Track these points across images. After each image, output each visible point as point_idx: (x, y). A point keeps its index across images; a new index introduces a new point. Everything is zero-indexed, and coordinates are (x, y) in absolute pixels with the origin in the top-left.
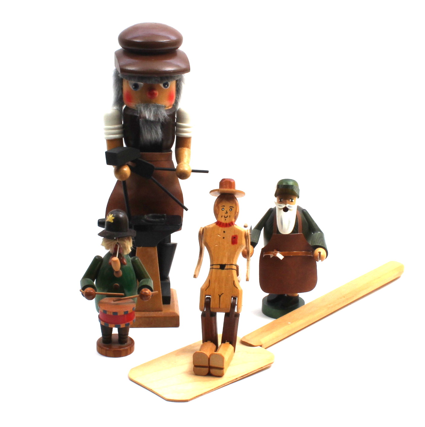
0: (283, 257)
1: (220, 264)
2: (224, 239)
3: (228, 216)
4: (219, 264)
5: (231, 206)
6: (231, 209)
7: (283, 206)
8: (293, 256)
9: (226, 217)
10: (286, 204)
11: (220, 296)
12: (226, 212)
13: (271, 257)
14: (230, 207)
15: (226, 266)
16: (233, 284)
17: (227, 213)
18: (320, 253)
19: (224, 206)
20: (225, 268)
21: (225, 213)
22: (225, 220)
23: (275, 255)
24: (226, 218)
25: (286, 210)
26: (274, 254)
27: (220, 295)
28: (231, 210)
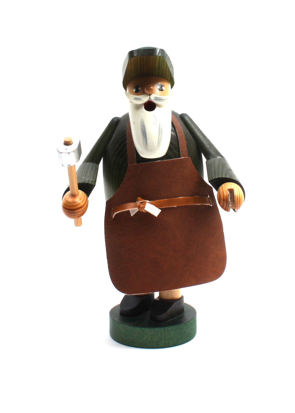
0: (160, 211)
7: (144, 99)
8: (178, 207)
10: (150, 95)
13: (132, 215)
18: (231, 191)
23: (141, 208)
25: (150, 106)
26: (139, 207)
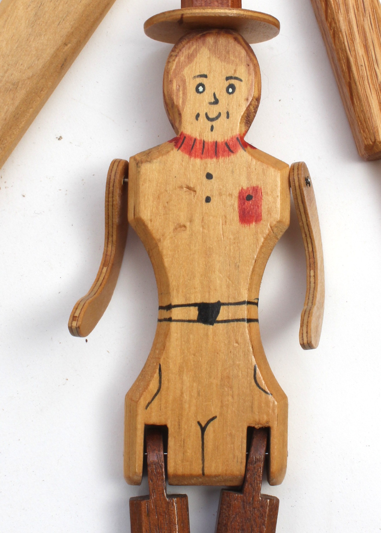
1: (199, 301)
2: (209, 204)
3: (220, 114)
4: (193, 302)
5: (229, 75)
6: (232, 86)
9: (212, 120)
11: (203, 429)
12: (213, 100)
14: (228, 78)
15: (223, 309)
16: (253, 381)
17: (216, 102)
19: (205, 76)
20: (220, 318)
21: (211, 103)
22: (212, 128)
24: (214, 123)
27: (203, 425)
28: (230, 90)
